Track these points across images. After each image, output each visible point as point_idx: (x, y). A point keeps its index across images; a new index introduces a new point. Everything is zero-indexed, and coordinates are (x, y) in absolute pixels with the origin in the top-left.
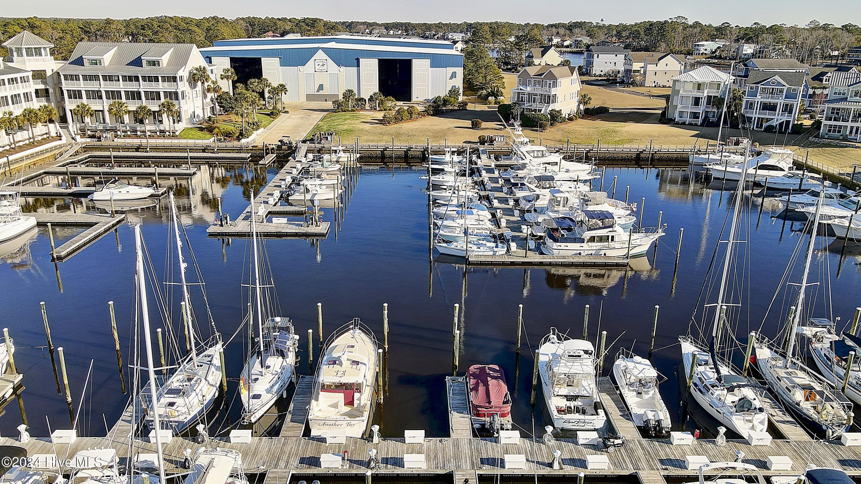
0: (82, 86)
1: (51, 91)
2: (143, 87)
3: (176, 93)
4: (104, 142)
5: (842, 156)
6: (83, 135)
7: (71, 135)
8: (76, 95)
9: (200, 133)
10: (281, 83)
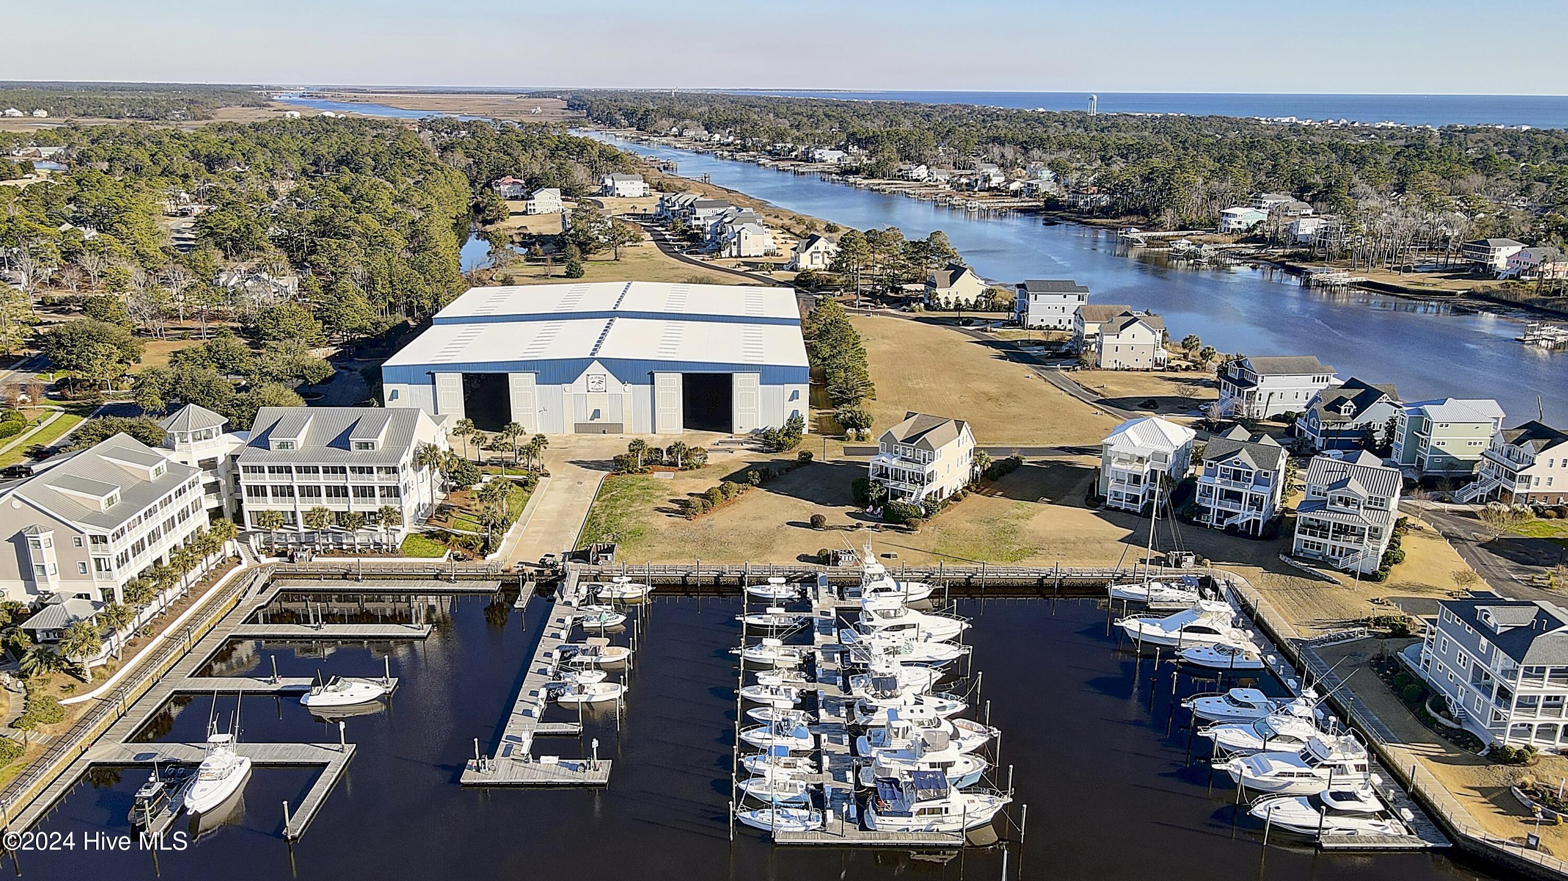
0: (268, 480)
1: (223, 483)
2: (352, 481)
3: (397, 488)
4: (299, 565)
5: (1309, 599)
6: (269, 552)
7: (252, 552)
8: (258, 491)
9: (429, 544)
10: (539, 433)
